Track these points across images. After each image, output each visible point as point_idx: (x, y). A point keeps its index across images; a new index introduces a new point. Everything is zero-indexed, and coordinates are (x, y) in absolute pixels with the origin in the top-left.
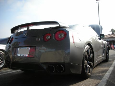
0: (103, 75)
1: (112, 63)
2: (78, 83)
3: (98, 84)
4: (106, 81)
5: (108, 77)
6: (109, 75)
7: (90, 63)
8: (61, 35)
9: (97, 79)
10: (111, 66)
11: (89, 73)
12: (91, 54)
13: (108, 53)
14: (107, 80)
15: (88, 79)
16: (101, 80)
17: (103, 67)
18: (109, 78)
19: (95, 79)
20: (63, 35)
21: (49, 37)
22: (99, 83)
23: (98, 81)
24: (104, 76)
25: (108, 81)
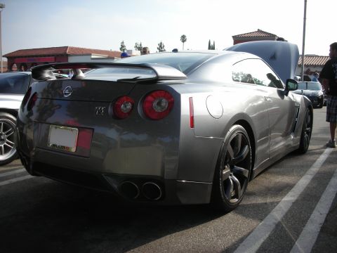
0: (272, 203)
1: (315, 161)
2: (201, 226)
3: (250, 233)
4: (274, 226)
5: (284, 214)
6: (290, 205)
7: (241, 172)
8: (159, 104)
9: (253, 218)
10: (306, 171)
11: (233, 198)
12: (247, 146)
13: (308, 129)
14: (276, 222)
15: (230, 215)
16: (262, 220)
17: (283, 174)
18: (284, 217)
19: (247, 216)
20: (164, 103)
21: (129, 106)
22: (252, 231)
23: (254, 223)
24: (275, 206)
25: (278, 225)
